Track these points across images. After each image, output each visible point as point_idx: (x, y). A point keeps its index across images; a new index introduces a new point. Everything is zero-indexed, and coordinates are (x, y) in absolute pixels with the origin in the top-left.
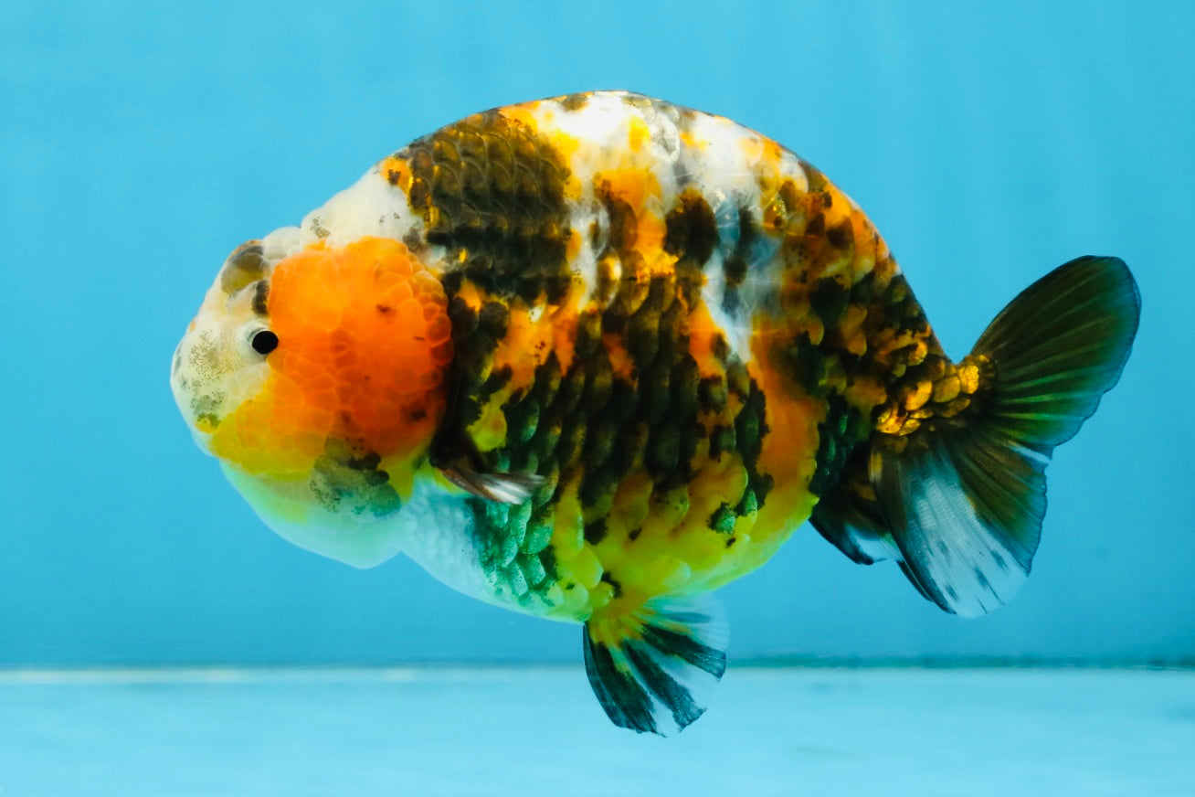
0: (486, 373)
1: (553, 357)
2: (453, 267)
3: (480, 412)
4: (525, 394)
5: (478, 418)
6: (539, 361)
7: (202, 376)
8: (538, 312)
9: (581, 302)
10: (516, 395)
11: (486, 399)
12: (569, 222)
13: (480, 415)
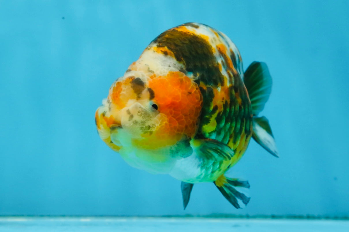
0: (211, 108)
1: (226, 102)
2: (197, 78)
3: (210, 120)
4: (221, 113)
5: (209, 123)
6: (223, 103)
7: (145, 120)
8: (219, 89)
9: (228, 84)
10: (219, 114)
11: (211, 117)
12: (217, 61)
13: (210, 122)
